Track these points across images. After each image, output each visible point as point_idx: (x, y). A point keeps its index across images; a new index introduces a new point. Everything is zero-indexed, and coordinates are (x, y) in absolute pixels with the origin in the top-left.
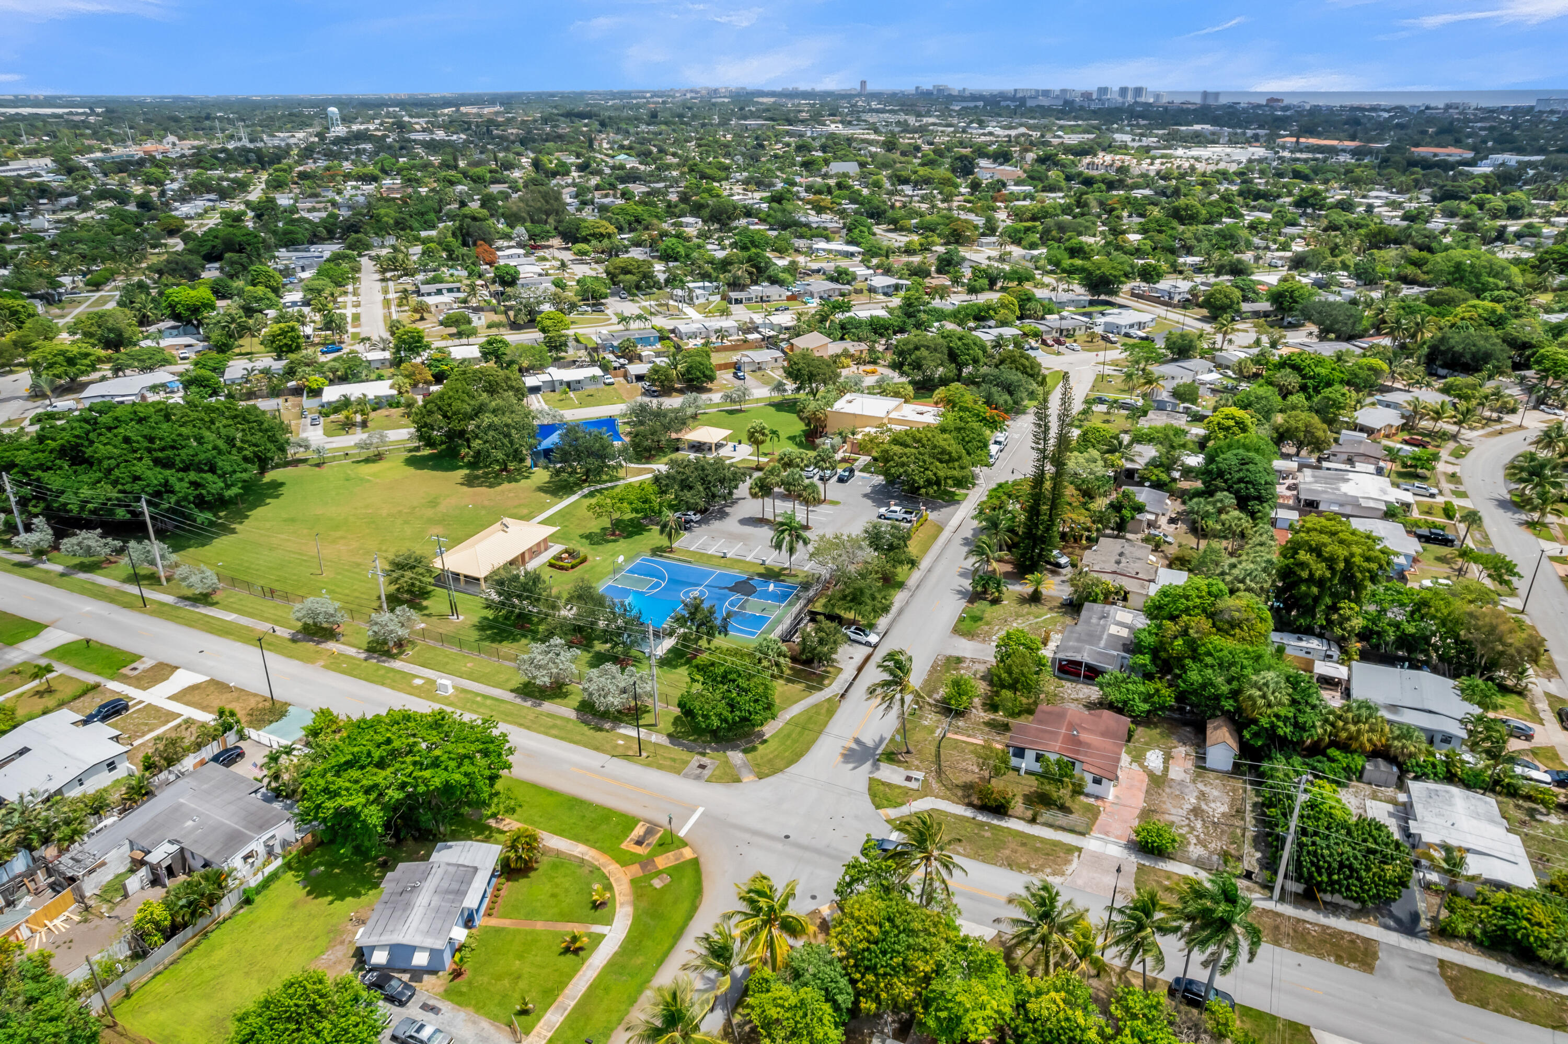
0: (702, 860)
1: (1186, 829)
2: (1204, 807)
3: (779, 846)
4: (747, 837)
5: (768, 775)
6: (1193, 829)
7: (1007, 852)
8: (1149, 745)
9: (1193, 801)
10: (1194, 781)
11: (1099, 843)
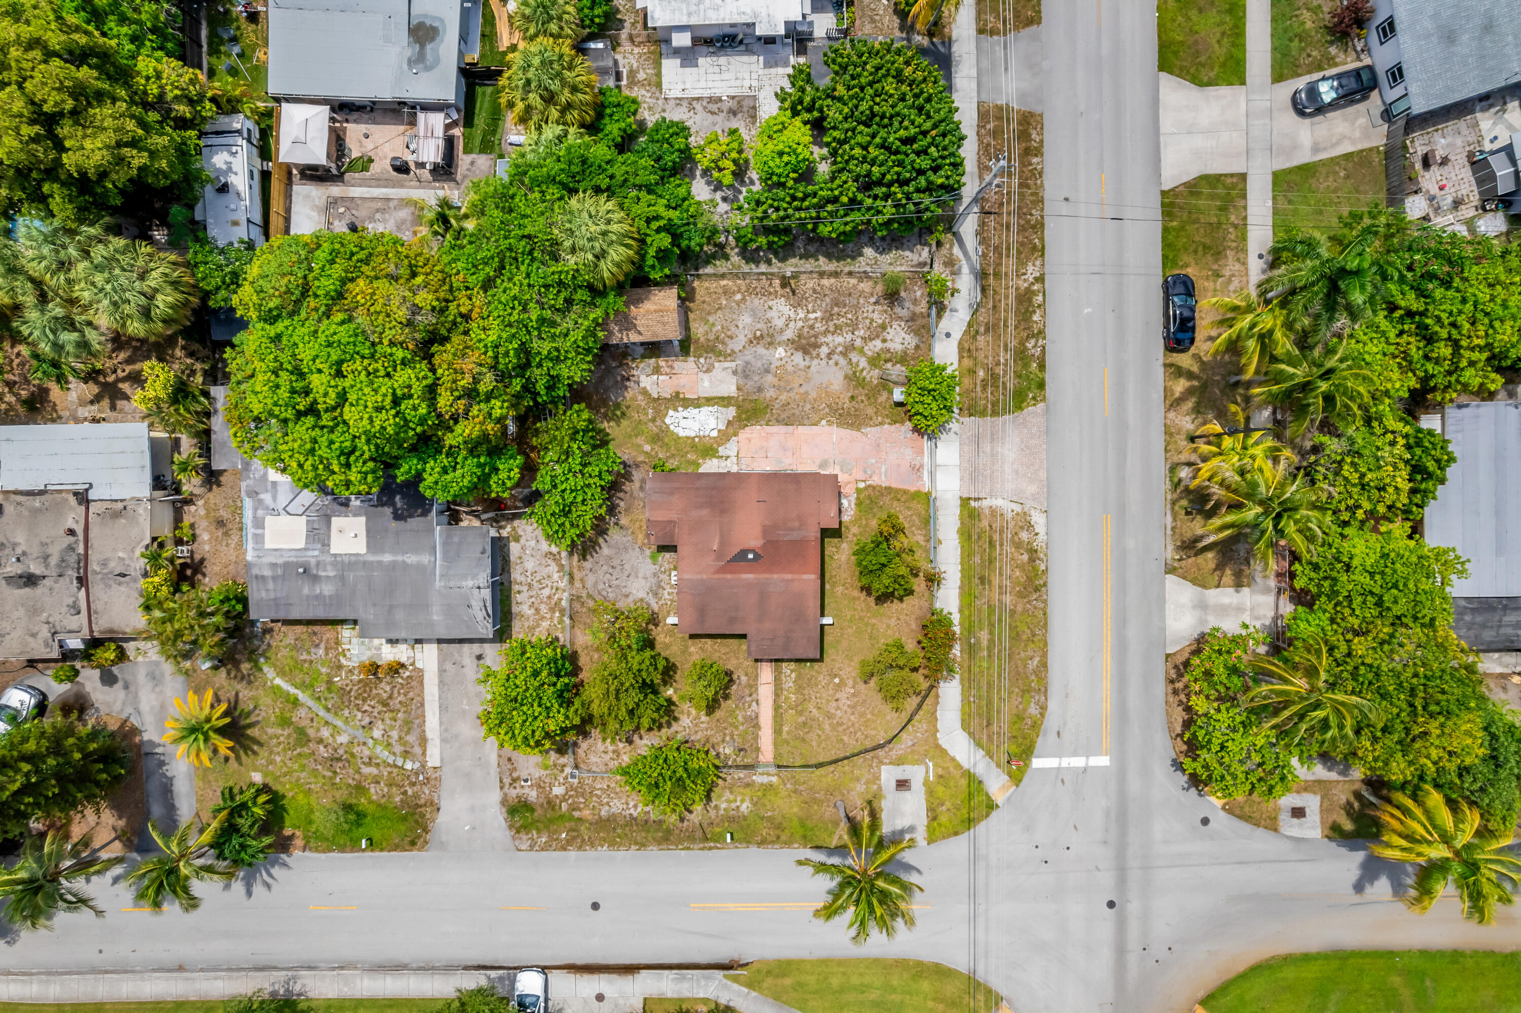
0: (1201, 994)
1: (854, 356)
2: (789, 334)
3: (1133, 907)
4: (1132, 959)
5: (989, 991)
6: (850, 348)
7: (1008, 599)
8: (662, 436)
9: (780, 352)
10: (731, 356)
11: (939, 476)
